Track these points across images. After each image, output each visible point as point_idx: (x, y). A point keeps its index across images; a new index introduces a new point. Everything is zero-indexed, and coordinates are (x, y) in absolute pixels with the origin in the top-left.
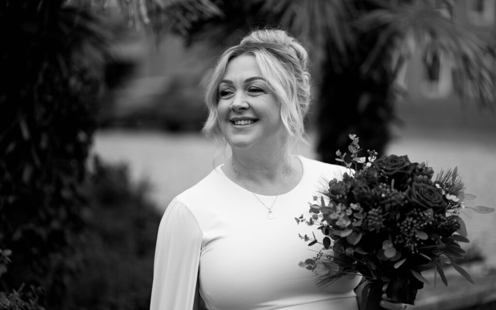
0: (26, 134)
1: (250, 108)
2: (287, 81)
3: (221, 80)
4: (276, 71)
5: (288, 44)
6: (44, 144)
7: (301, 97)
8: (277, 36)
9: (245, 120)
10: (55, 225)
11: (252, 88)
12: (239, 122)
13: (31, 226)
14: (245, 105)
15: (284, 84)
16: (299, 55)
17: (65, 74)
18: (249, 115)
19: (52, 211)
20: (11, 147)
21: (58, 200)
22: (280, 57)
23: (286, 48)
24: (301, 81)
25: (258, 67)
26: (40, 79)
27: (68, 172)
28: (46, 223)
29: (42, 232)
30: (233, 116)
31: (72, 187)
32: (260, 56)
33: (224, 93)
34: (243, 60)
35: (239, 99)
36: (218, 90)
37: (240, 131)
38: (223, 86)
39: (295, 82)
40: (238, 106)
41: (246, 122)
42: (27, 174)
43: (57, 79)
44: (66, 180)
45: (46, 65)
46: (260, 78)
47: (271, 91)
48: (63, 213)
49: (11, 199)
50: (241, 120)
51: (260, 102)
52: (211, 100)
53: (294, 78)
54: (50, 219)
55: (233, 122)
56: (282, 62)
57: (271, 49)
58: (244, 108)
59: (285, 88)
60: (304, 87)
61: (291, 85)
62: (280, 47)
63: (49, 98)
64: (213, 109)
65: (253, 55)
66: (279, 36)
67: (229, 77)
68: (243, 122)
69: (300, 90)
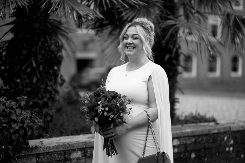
0: (34, 65)
1: (133, 43)
2: (146, 36)
3: (125, 34)
4: (142, 33)
5: (148, 24)
6: (41, 69)
7: (150, 41)
8: (144, 20)
9: (131, 47)
10: (45, 100)
11: (134, 37)
12: (129, 48)
13: (36, 100)
14: (131, 42)
15: (145, 37)
16: (151, 27)
17: (49, 43)
18: (132, 45)
19: (44, 95)
20: (29, 70)
21: (46, 91)
22: (144, 28)
23: (147, 25)
24: (150, 36)
25: (137, 31)
26: (40, 45)
27: (51, 81)
28: (42, 99)
29: (40, 102)
30: (128, 45)
31: (52, 86)
32: (138, 27)
33: (125, 38)
34: (132, 28)
35: (130, 41)
36: (124, 36)
37: (129, 51)
38: (125, 36)
39: (148, 36)
40: (129, 43)
41: (131, 48)
42: (35, 80)
43: (46, 45)
44: (49, 84)
45: (42, 39)
46: (137, 34)
47: (140, 38)
48: (48, 95)
49: (29, 89)
50: (130, 47)
51: (136, 42)
52: (121, 39)
53: (148, 35)
54: (43, 97)
55: (127, 47)
56: (145, 30)
57: (142, 25)
58: (131, 43)
59: (145, 38)
60: (152, 38)
61: (147, 37)
62: (145, 25)
63: (43, 52)
64: (122, 42)
65: (136, 27)
66: (145, 20)
67: (127, 33)
68: (130, 48)
69: (150, 39)
